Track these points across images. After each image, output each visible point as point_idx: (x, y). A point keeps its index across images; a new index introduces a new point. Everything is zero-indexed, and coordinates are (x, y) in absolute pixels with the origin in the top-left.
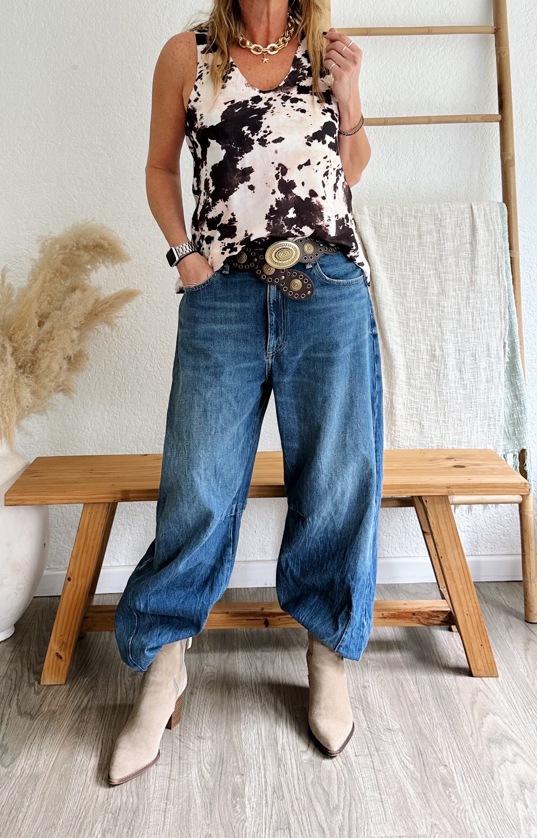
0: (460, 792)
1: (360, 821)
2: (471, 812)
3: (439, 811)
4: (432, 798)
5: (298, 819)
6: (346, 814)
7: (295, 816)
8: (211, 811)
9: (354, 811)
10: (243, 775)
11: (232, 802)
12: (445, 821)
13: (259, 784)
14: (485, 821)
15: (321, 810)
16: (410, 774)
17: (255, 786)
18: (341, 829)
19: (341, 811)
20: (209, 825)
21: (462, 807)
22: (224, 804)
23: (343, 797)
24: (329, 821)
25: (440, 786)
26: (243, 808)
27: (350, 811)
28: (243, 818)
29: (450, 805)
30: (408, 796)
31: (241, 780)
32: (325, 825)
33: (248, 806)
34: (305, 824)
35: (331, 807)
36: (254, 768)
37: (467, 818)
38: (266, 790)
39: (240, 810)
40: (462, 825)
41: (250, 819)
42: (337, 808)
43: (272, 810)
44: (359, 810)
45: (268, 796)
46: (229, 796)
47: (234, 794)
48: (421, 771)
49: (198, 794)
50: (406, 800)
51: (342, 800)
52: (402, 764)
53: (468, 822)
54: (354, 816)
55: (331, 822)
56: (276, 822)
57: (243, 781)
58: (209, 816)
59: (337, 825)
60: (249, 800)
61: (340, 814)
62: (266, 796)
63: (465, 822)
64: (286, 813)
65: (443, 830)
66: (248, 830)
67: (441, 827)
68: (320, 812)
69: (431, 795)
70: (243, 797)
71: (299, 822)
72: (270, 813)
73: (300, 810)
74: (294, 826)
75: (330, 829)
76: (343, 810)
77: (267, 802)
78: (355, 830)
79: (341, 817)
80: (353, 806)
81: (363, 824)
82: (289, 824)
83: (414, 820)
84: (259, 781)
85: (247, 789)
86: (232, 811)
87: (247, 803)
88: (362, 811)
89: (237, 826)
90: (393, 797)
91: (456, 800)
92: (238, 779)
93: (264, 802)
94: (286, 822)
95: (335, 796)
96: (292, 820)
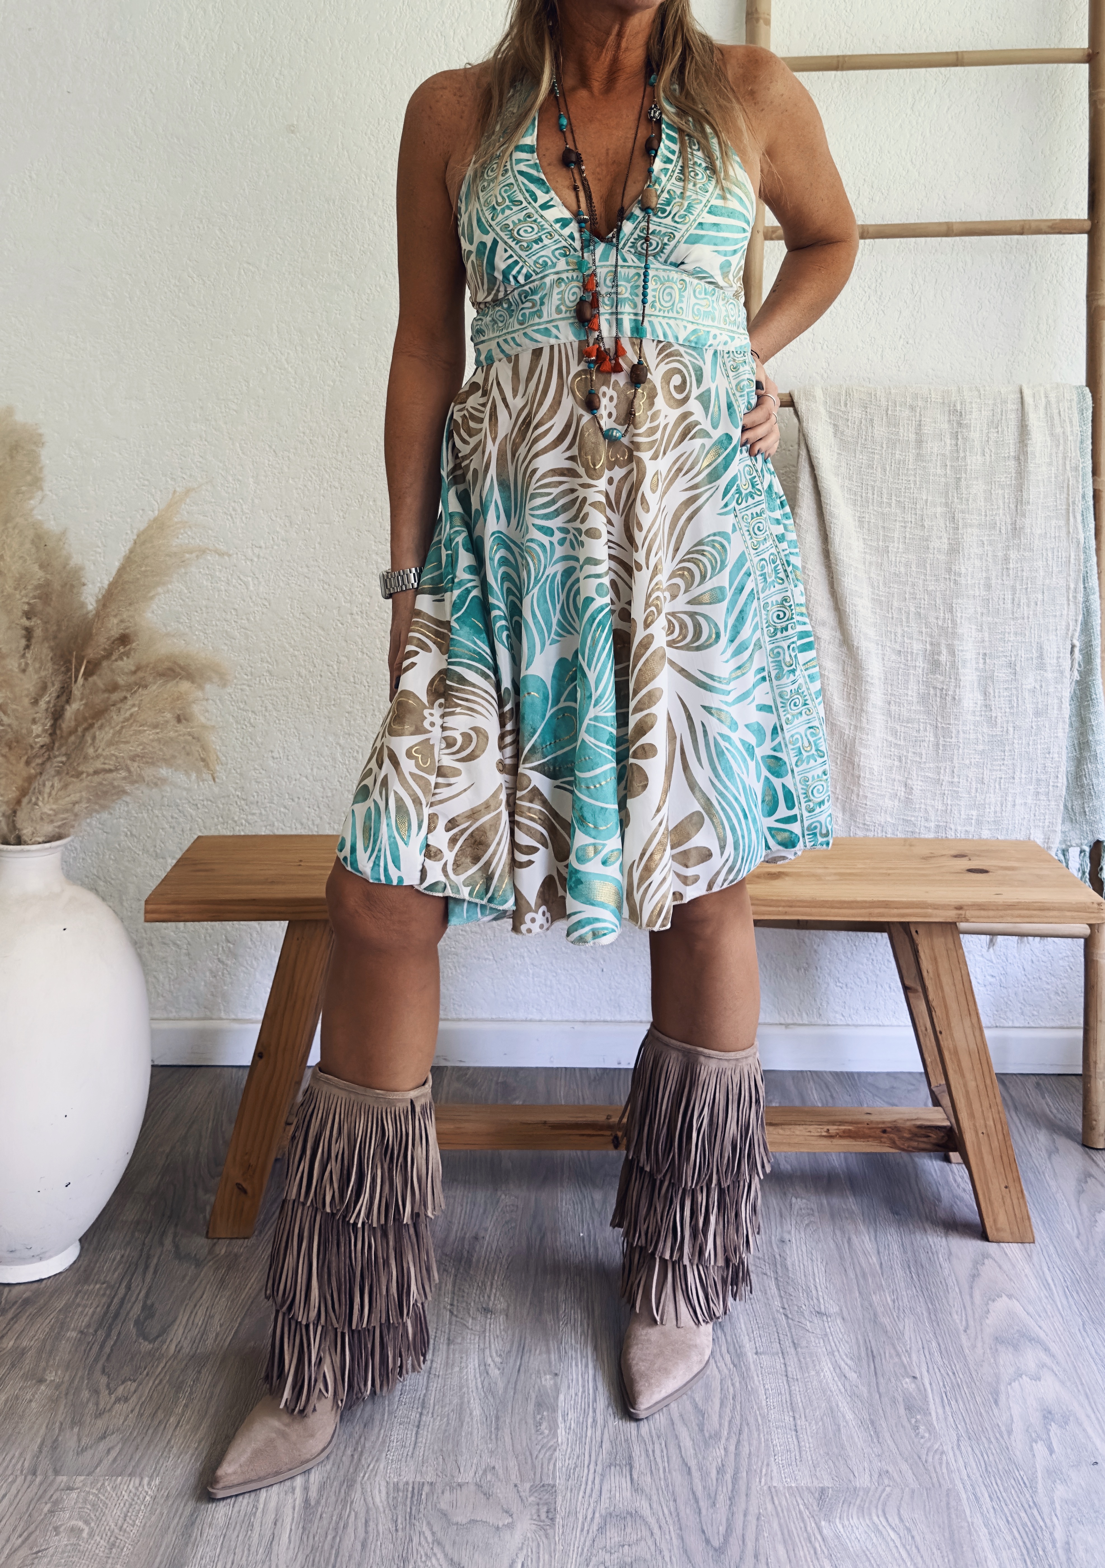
0: (935, 1423)
1: (754, 1459)
2: (951, 1454)
3: (895, 1451)
4: (886, 1429)
5: (647, 1451)
6: (732, 1448)
7: (643, 1446)
8: (497, 1429)
9: (746, 1444)
10: (556, 1374)
11: (535, 1418)
12: (904, 1467)
13: (584, 1392)
14: (975, 1471)
15: (688, 1438)
16: (849, 1388)
17: (576, 1394)
18: (721, 1470)
19: (723, 1441)
20: (492, 1452)
21: (936, 1446)
22: (521, 1420)
23: (727, 1419)
24: (700, 1457)
25: (902, 1411)
26: (553, 1428)
27: (738, 1442)
28: (552, 1443)
29: (916, 1440)
30: (842, 1424)
31: (552, 1382)
32: (693, 1463)
33: (561, 1425)
34: (659, 1460)
35: (707, 1435)
36: (577, 1365)
37: (944, 1465)
38: (595, 1400)
39: (547, 1432)
40: (934, 1475)
41: (564, 1447)
42: (717, 1436)
43: (602, 1434)
44: (755, 1442)
45: (598, 1411)
46: (531, 1407)
47: (539, 1405)
48: (869, 1385)
49: (477, 1401)
50: (839, 1430)
51: (726, 1424)
52: (838, 1370)
53: (945, 1470)
54: (745, 1450)
55: (704, 1458)
56: (610, 1454)
57: (556, 1384)
58: (493, 1436)
59: (714, 1464)
60: (563, 1416)
61: (722, 1447)
62: (594, 1411)
63: (938, 1470)
64: (626, 1440)
65: (898, 1480)
66: (559, 1464)
67: (896, 1476)
68: (687, 1442)
69: (884, 1425)
70: (554, 1410)
71: (648, 1456)
72: (599, 1439)
73: (652, 1437)
74: (639, 1461)
75: (700, 1469)
76: (727, 1439)
77: (594, 1421)
78: (744, 1474)
79: (723, 1452)
80: (745, 1436)
81: (760, 1463)
82: (630, 1457)
83: (849, 1462)
84: (584, 1386)
85: (561, 1397)
86: (533, 1431)
87: (560, 1419)
88: (760, 1443)
89: (541, 1456)
90: (817, 1423)
91: (927, 1435)
92: (548, 1381)
93: (590, 1420)
94: (626, 1455)
95: (715, 1418)
96: (637, 1451)
